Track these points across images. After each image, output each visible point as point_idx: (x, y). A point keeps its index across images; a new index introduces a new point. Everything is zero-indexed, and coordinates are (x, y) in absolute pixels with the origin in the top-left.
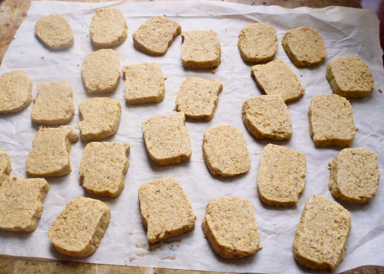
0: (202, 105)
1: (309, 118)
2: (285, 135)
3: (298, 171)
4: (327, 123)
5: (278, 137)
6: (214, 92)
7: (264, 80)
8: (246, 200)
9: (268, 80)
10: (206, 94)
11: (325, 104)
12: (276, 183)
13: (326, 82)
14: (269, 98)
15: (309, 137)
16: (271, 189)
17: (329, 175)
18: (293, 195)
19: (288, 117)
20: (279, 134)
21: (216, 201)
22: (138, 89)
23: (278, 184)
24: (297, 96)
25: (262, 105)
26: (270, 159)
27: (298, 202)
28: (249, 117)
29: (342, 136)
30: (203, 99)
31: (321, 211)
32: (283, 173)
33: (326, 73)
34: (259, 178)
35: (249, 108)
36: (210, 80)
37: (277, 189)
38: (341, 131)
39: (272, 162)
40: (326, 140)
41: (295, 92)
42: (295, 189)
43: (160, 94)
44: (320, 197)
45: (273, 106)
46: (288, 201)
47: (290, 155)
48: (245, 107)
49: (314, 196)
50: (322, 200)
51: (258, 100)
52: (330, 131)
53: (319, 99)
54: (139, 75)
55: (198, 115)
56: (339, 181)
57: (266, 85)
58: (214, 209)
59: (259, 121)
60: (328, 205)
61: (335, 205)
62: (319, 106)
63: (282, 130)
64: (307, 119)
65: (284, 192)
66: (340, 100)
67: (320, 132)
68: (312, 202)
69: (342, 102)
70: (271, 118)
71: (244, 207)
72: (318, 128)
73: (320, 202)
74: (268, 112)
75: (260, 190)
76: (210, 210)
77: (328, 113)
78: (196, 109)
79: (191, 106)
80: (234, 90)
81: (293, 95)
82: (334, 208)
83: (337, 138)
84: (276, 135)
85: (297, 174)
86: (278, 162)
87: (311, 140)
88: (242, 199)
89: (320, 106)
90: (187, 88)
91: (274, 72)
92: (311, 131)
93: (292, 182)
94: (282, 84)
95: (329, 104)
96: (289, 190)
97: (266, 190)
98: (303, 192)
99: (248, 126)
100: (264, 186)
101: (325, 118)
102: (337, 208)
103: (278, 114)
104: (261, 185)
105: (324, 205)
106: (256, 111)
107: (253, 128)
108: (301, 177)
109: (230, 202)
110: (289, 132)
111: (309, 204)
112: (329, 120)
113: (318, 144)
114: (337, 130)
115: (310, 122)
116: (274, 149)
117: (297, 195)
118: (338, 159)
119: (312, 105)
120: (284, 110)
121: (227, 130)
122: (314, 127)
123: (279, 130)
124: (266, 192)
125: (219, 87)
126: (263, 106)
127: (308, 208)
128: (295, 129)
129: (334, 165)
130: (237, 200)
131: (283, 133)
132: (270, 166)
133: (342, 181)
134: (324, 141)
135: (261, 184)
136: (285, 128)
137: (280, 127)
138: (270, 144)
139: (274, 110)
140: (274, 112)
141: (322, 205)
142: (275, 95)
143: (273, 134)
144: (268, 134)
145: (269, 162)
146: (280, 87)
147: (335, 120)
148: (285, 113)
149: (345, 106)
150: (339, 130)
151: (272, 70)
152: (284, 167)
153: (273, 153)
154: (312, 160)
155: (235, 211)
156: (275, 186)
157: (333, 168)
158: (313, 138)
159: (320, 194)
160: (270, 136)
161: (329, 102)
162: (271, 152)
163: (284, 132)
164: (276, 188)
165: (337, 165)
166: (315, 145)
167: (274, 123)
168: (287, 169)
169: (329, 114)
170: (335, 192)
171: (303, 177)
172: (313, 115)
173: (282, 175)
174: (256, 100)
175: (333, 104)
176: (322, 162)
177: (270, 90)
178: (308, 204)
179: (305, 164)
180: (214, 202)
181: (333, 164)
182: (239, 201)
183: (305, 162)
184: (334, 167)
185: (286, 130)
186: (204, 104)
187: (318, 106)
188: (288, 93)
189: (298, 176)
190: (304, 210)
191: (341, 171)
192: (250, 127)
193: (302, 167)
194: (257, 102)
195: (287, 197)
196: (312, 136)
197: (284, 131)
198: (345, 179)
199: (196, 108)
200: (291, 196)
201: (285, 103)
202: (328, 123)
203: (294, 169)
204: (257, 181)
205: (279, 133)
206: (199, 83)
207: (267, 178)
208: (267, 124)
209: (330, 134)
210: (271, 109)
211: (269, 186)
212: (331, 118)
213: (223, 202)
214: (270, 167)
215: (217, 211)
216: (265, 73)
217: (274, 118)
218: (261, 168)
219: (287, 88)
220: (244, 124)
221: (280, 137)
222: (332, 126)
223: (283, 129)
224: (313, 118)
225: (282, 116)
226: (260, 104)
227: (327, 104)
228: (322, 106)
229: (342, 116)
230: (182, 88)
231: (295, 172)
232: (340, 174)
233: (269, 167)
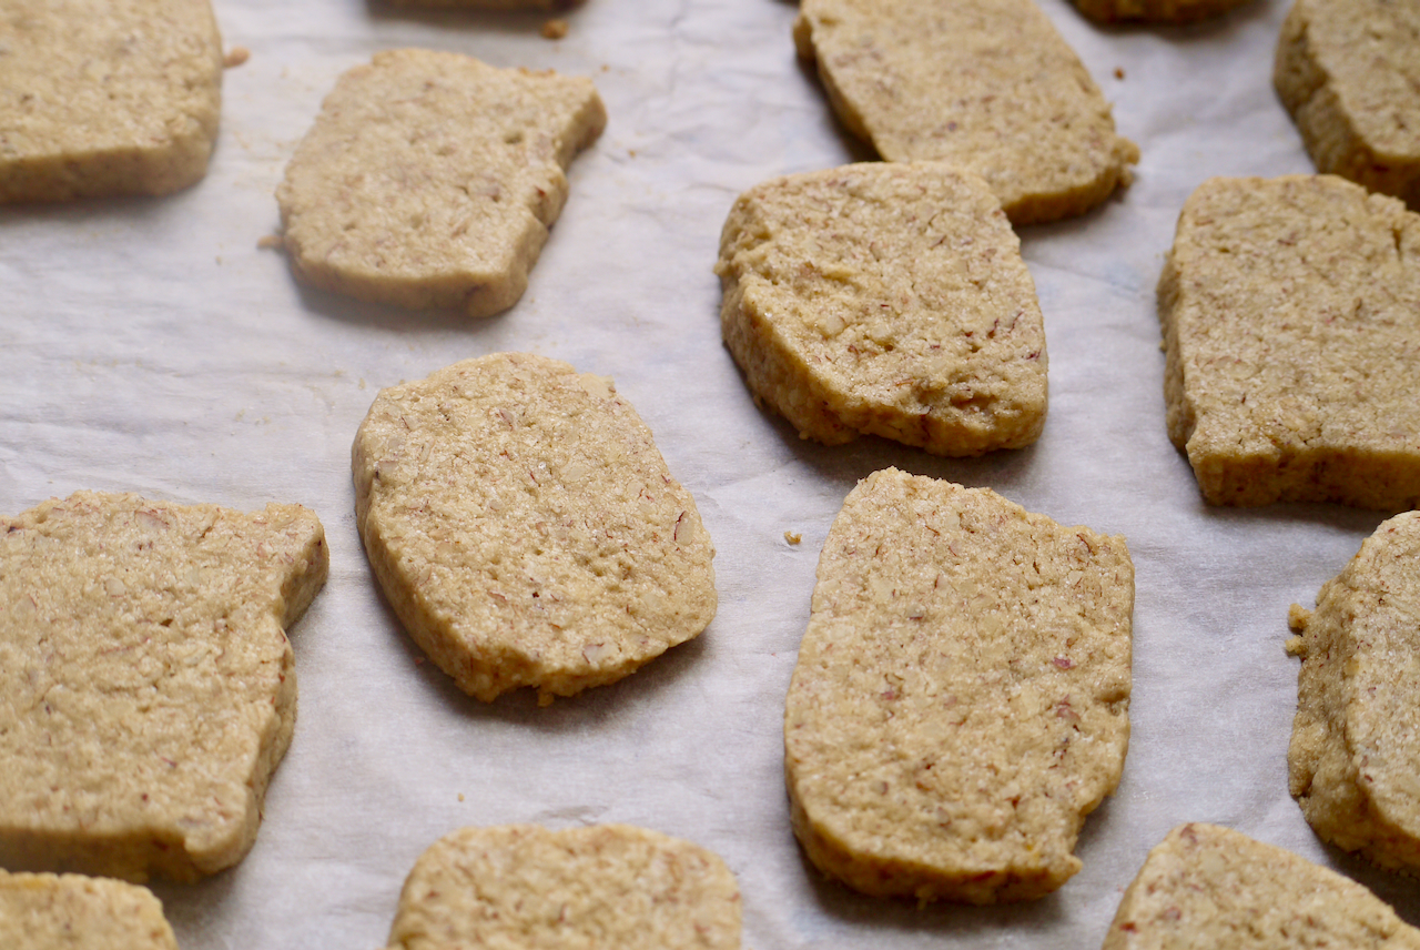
0: (448, 213)
1: (1162, 320)
2: (997, 420)
3: (1078, 655)
4: (1279, 346)
5: (949, 427)
6: (541, 136)
7: (877, 76)
8: (691, 850)
9: (903, 78)
10: (481, 149)
11: (1267, 231)
12: (916, 733)
13: (1276, 116)
14: (896, 182)
15: (1159, 440)
16: (880, 774)
17: (1294, 691)
18: (1036, 821)
19: (1023, 301)
20: (955, 411)
21: (463, 850)
22: (37, 103)
23: (930, 740)
24: (1087, 178)
25: (849, 223)
26: (885, 571)
27: (1071, 872)
28: (756, 291)
29: (1382, 429)
30: (460, 176)
31: (1239, 940)
32: (971, 666)
33: (1278, 63)
34: (802, 694)
35: (764, 237)
36: (523, 71)
37: (921, 775)
38: (1374, 400)
39: (899, 587)
40: (1276, 458)
41: (1076, 160)
42: (1056, 781)
43: (177, 140)
44: (1230, 837)
45: (922, 231)
46: (998, 866)
47: (1028, 547)
48: (736, 233)
49: (1189, 831)
50: (1246, 861)
51: (824, 193)
52: (1300, 398)
53: (1229, 200)
54: (59, 23)
55: (412, 272)
56: (1364, 726)
57: (887, 108)
58: (440, 909)
59: (822, 322)
60: (1284, 898)
61: (1334, 895)
62: (1229, 244)
63: (976, 386)
64: (1150, 325)
65: (971, 797)
66: (1364, 214)
67: (1235, 405)
68: (1176, 873)
69: (1381, 223)
70: (905, 301)
71: (670, 897)
72: (1220, 377)
73: (1231, 877)
74: (888, 269)
75: (801, 785)
76: (413, 919)
77: (1288, 285)
78: (407, 235)
79: (378, 220)
80: (678, 137)
81: (1059, 177)
82: (1326, 920)
83: (1352, 442)
84: (937, 414)
85: (1073, 675)
86: (943, 594)
87: (1176, 459)
88: (660, 846)
89: (1236, 247)
90: (361, 113)
91: (943, 39)
92: (1177, 399)
93: (1036, 731)
94: (992, 105)
95: (1293, 235)
96: (1013, 788)
97: (840, 779)
98: (1113, 803)
99: (747, 354)
100: (832, 755)
101: (1267, 317)
102: (1353, 920)
103: (958, 279)
104: (806, 748)
105: (1257, 898)
106: (809, 258)
107: (780, 367)
108: (1097, 701)
109: (570, 866)
110: (1028, 393)
111: (1151, 889)
112: (1296, 331)
113: (1217, 487)
114: (1351, 396)
115: (1170, 347)
116: (920, 505)
117: (1063, 822)
118: (1359, 579)
119: (1184, 239)
120: (996, 260)
121: (511, 387)
122: (1198, 373)
123: (961, 380)
124: (842, 799)
125: (577, 108)
126: (858, 232)
127: (1143, 914)
128: (1071, 389)
129: (1329, 624)
130: (625, 850)
131: (983, 401)
132: (882, 619)
133: (1387, 733)
134: (1258, 464)
135: (809, 736)
136: (1000, 368)
137: (962, 362)
138: (893, 469)
139: (927, 253)
140: (929, 265)
141: (1246, 899)
142: (942, 167)
143: (915, 409)
144: (881, 405)
145: (879, 589)
146: (974, 126)
147: (1332, 331)
148: (1006, 274)
149: (1398, 246)
150: (1362, 393)
151: (932, 25)
152: (981, 627)
153: (910, 531)
154: (1177, 589)
155: (597, 931)
156: (911, 753)
157: (1318, 645)
158: (1188, 446)
159: (1231, 823)
160: (896, 423)
161: (1296, 220)
162: (897, 524)
163: (993, 398)
164: (915, 772)
165: (1351, 617)
166: (1201, 492)
167: (928, 336)
168: (1001, 640)
169: (1296, 290)
170: (1334, 806)
171: (1115, 698)
172: (1191, 297)
173: (964, 679)
174: (810, 192)
175: (1322, 234)
176: (1249, 603)
177: (911, 137)
178: (1142, 887)
179: (1130, 614)
180: (452, 855)
181: (1325, 615)
182: (635, 853)
183: (1132, 599)
184: (1329, 634)
185: (1003, 385)
186: (462, 209)
187: (1222, 244)
188: (1031, 160)
189: (1075, 689)
190: (1110, 933)
191: (1381, 662)
192: (763, 359)
193: (1107, 628)
194: (821, 202)
195: (992, 833)
196: (1181, 429)
197: (993, 386)
198: (1407, 716)
199: (409, 229)
200: (1023, 827)
201: (1003, 214)
202: (1288, 346)
203: (1053, 644)
204: (785, 715)
205: (960, 403)
206: (448, 82)
207: (857, 702)
208: (879, 343)
209: (1303, 417)
210: (910, 246)
211: (870, 756)
212: (1309, 319)
213: (517, 861)
214: (882, 626)
215: (463, 924)
216: (883, 39)
217: (928, 305)
218: (816, 631)
219: (1020, 129)
220: (726, 345)
221: (960, 430)
222: (1314, 364)
223: (982, 374)
224: (1187, 315)
225: (984, 295)
226: (835, 214)
227: (1284, 234)
228: (1246, 246)
229: (1378, 306)
230: (332, 111)
231: (1057, 662)
232: (1368, 678)
233: (876, 625)
